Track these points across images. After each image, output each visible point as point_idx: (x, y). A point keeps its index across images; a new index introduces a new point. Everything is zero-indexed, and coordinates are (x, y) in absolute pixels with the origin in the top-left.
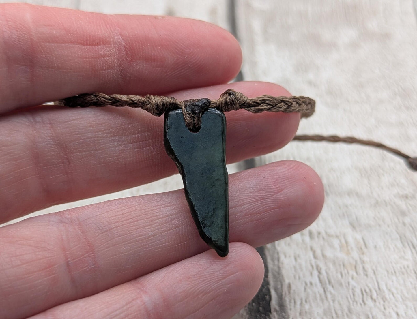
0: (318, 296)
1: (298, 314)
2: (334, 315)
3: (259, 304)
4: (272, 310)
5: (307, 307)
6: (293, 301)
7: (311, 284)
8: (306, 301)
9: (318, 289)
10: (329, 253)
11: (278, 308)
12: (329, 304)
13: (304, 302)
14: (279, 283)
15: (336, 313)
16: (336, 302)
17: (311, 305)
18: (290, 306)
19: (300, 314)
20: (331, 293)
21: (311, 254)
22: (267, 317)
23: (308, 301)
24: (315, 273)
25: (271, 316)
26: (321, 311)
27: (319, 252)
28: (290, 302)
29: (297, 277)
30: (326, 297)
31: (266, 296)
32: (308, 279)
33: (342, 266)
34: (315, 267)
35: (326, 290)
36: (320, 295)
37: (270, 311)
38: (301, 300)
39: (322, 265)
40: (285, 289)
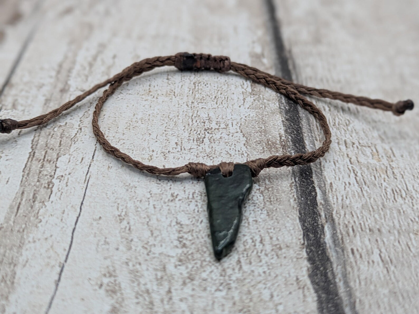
0: (356, 194)
1: (340, 208)
2: (371, 209)
3: (307, 199)
4: (319, 204)
5: (348, 202)
6: (335, 197)
7: (350, 184)
8: (346, 198)
9: (356, 188)
10: (362, 159)
11: (323, 202)
12: (367, 201)
13: (345, 198)
14: (322, 183)
15: (373, 208)
16: (372, 199)
17: (351, 201)
18: (333, 201)
19: (342, 208)
20: (366, 191)
21: (348, 160)
22: (315, 209)
23: (348, 197)
24: (352, 174)
25: (318, 208)
26: (360, 206)
27: (354, 159)
28: (333, 197)
29: (337, 178)
30: (363, 195)
31: (312, 193)
32: (347, 180)
33: (375, 171)
34: (352, 171)
35: (363, 190)
36: (358, 194)
37: (317, 205)
38: (342, 196)
39: (357, 169)
40: (328, 187)
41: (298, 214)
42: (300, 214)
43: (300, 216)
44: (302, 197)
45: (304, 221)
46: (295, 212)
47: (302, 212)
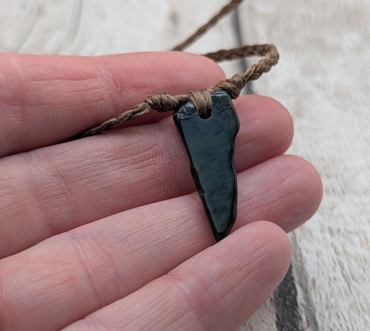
0: (343, 291)
1: (324, 308)
2: (360, 309)
3: (285, 298)
4: (299, 304)
5: (333, 301)
6: (318, 295)
7: (335, 279)
8: (331, 296)
9: (342, 284)
10: (350, 249)
11: (304, 302)
12: (354, 298)
13: (329, 296)
14: (303, 278)
15: (362, 307)
16: (361, 296)
17: (336, 300)
18: (316, 300)
19: (327, 308)
20: (355, 288)
21: (332, 250)
22: (294, 311)
23: (333, 295)
24: (338, 268)
25: (298, 310)
26: (346, 305)
27: (340, 249)
28: (316, 296)
29: (321, 272)
30: (351, 292)
31: (291, 291)
32: (332, 275)
33: (364, 262)
34: (337, 263)
35: (350, 285)
36: (345, 290)
37: (297, 305)
38: (327, 294)
39: (344, 261)
40: (310, 284)
41: (275, 318)
42: (278, 317)
43: (277, 320)
44: (280, 296)
45: (281, 326)
46: (271, 315)
47: (280, 315)
